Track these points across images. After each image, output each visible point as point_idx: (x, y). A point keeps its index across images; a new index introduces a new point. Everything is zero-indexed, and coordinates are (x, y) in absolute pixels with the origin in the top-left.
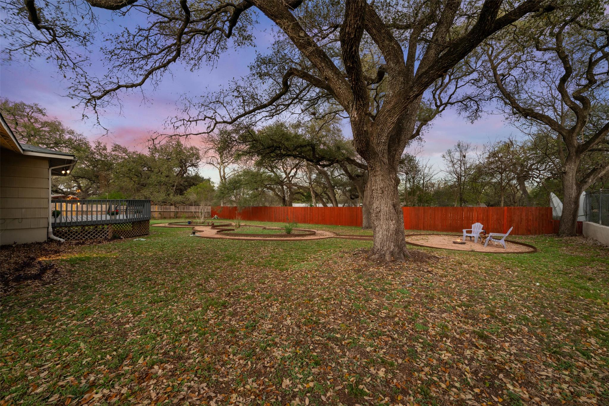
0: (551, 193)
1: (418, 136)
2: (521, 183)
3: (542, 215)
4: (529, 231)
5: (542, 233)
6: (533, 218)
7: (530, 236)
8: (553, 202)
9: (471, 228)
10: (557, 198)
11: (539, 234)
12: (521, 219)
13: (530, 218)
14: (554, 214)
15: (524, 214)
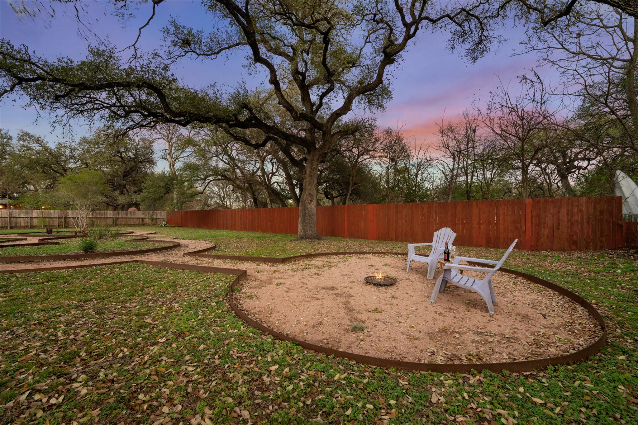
0: (618, 172)
1: (381, 85)
2: (564, 178)
3: (601, 213)
4: (575, 243)
5: (601, 248)
6: (582, 219)
7: (577, 254)
8: (620, 188)
9: (431, 241)
10: (629, 180)
11: (595, 250)
12: (559, 219)
13: (576, 218)
14: (625, 211)
15: (564, 211)
